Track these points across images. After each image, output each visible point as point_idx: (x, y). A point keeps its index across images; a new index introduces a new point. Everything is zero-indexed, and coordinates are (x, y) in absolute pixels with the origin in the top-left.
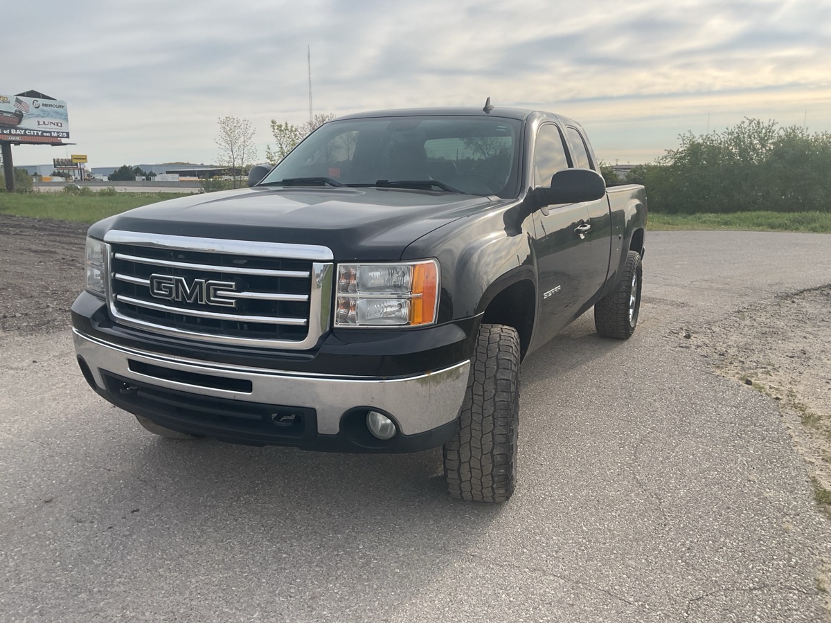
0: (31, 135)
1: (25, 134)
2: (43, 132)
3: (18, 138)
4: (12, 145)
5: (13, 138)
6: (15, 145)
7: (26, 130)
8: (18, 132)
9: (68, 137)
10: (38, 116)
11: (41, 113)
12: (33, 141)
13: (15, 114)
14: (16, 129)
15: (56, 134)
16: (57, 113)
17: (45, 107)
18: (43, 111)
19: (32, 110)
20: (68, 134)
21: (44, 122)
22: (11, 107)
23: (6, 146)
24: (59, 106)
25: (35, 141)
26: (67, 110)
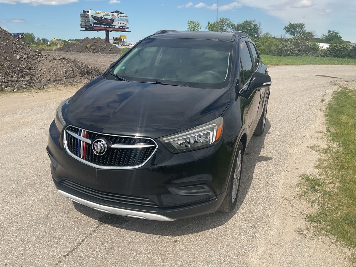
0: (116, 28)
4: (109, 32)
5: (110, 29)
8: (112, 27)
13: (111, 20)
16: (125, 19)
17: (121, 17)
18: (120, 19)
19: (117, 18)
20: (128, 27)
21: (121, 23)
22: (110, 17)
26: (128, 18)
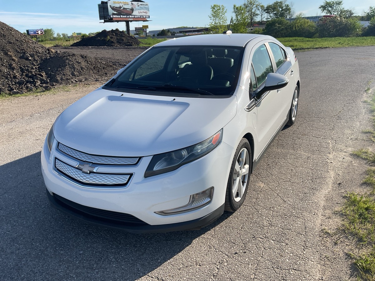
0: (136, 18)
1: (134, 17)
2: (141, 16)
3: (132, 19)
4: (129, 22)
5: (130, 19)
6: (130, 22)
7: (135, 15)
8: (132, 17)
9: (149, 18)
10: (139, 9)
11: (140, 8)
12: (136, 20)
13: (131, 9)
14: (131, 15)
15: (144, 17)
16: (145, 7)
18: (141, 7)
19: (137, 7)
20: (149, 16)
21: (141, 12)
22: (129, 7)
23: (127, 23)
24: (146, 5)
25: (138, 20)
26: (149, 6)
